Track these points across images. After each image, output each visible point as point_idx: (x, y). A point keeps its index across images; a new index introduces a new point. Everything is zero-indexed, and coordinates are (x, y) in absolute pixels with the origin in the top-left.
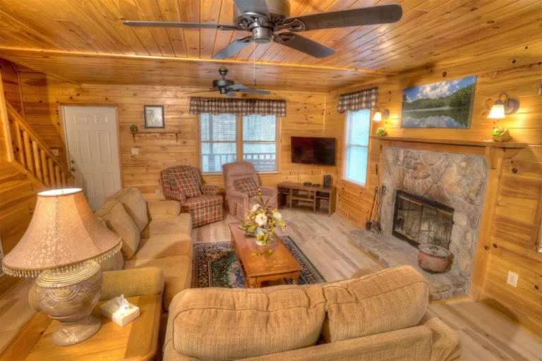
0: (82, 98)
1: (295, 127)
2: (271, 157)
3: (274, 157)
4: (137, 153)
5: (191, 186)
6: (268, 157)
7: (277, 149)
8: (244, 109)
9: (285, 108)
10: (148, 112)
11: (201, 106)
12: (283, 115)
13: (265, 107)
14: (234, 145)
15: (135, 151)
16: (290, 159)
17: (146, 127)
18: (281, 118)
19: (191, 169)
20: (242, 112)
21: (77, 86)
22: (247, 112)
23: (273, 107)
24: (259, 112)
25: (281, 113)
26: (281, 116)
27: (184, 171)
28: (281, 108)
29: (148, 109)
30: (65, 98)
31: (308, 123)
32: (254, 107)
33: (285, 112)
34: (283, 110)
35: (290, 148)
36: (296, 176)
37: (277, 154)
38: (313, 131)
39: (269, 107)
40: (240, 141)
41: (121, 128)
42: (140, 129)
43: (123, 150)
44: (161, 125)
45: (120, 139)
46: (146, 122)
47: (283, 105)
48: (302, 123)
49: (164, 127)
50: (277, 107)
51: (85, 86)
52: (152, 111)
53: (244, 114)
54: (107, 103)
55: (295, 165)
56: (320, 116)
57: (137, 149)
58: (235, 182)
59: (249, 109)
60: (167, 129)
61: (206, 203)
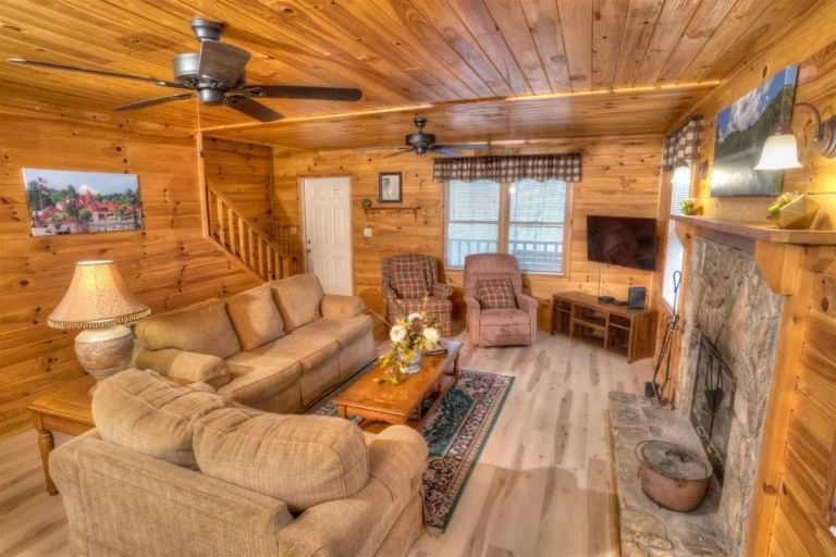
0: (318, 168)
1: (600, 199)
2: (556, 248)
3: (560, 249)
4: (370, 235)
5: (414, 282)
6: (551, 248)
7: (565, 236)
8: (510, 172)
9: (580, 166)
10: (384, 182)
11: (447, 170)
12: (576, 178)
13: (543, 167)
14: (495, 228)
15: (368, 232)
16: (586, 254)
18: (572, 184)
19: (423, 259)
20: (506, 176)
21: (315, 155)
22: (513, 176)
23: (558, 167)
24: (533, 176)
25: (572, 175)
26: (572, 181)
27: (411, 261)
28: (572, 166)
29: (384, 177)
30: (303, 170)
31: (624, 192)
32: (525, 167)
33: (580, 174)
34: (576, 170)
35: (585, 235)
36: (596, 284)
37: (564, 243)
38: (635, 207)
39: (551, 166)
40: (504, 222)
41: (355, 202)
42: (375, 203)
43: (356, 230)
44: (397, 198)
45: (353, 217)
46: (380, 195)
47: (576, 162)
48: (613, 192)
49: (401, 201)
50: (566, 166)
51: (322, 153)
52: (388, 180)
53: (510, 179)
54: (340, 172)
55: (595, 265)
56: (650, 179)
57: (370, 230)
58: (478, 282)
59: (517, 171)
60: (404, 205)
61: (437, 308)
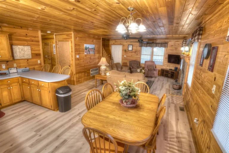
0: (116, 43)
3: (162, 61)
6: (160, 61)
7: (164, 58)
9: (167, 45)
10: (129, 46)
11: (142, 45)
13: (160, 45)
16: (167, 62)
17: (128, 50)
18: (166, 49)
25: (166, 47)
27: (134, 62)
28: (166, 45)
30: (112, 43)
31: (175, 50)
32: (157, 45)
33: (167, 47)
34: (166, 46)
36: (169, 67)
39: (162, 45)
40: (152, 55)
41: (123, 50)
42: (127, 50)
43: (123, 56)
45: (122, 53)
47: (167, 44)
48: (173, 50)
49: (132, 50)
51: (116, 40)
53: (154, 47)
54: (120, 44)
55: (169, 63)
57: (126, 56)
58: (147, 66)
